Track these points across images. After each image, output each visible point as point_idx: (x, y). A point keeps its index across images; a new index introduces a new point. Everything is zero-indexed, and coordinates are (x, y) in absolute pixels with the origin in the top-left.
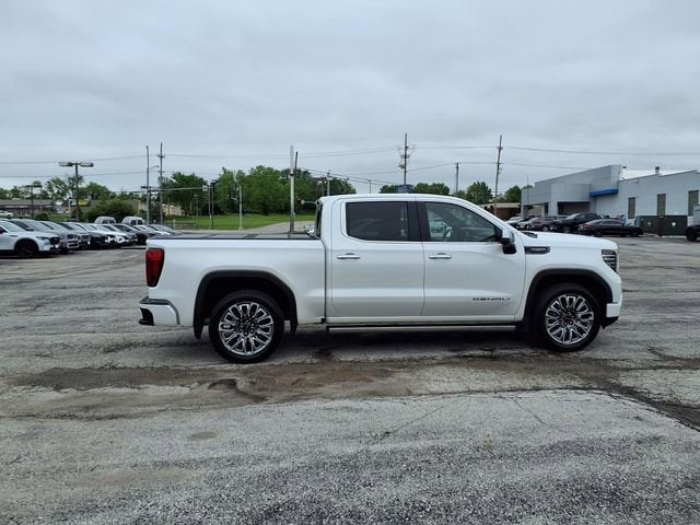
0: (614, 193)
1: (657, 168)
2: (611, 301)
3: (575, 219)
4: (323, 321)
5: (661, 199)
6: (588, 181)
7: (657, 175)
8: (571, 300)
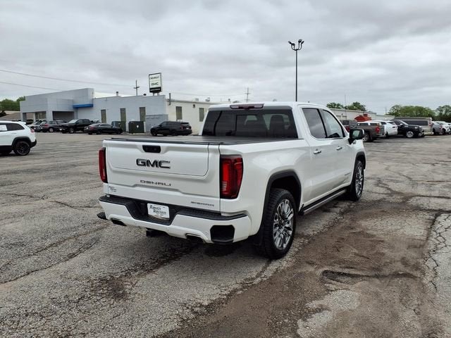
0: (90, 106)
1: (117, 92)
3: (76, 123)
4: (303, 206)
5: (123, 111)
6: (71, 97)
7: (118, 96)
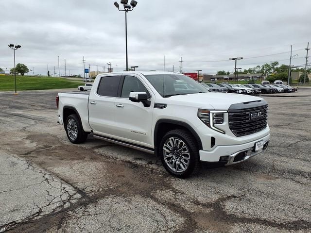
2: (202, 149)
4: (92, 131)
8: (177, 142)
